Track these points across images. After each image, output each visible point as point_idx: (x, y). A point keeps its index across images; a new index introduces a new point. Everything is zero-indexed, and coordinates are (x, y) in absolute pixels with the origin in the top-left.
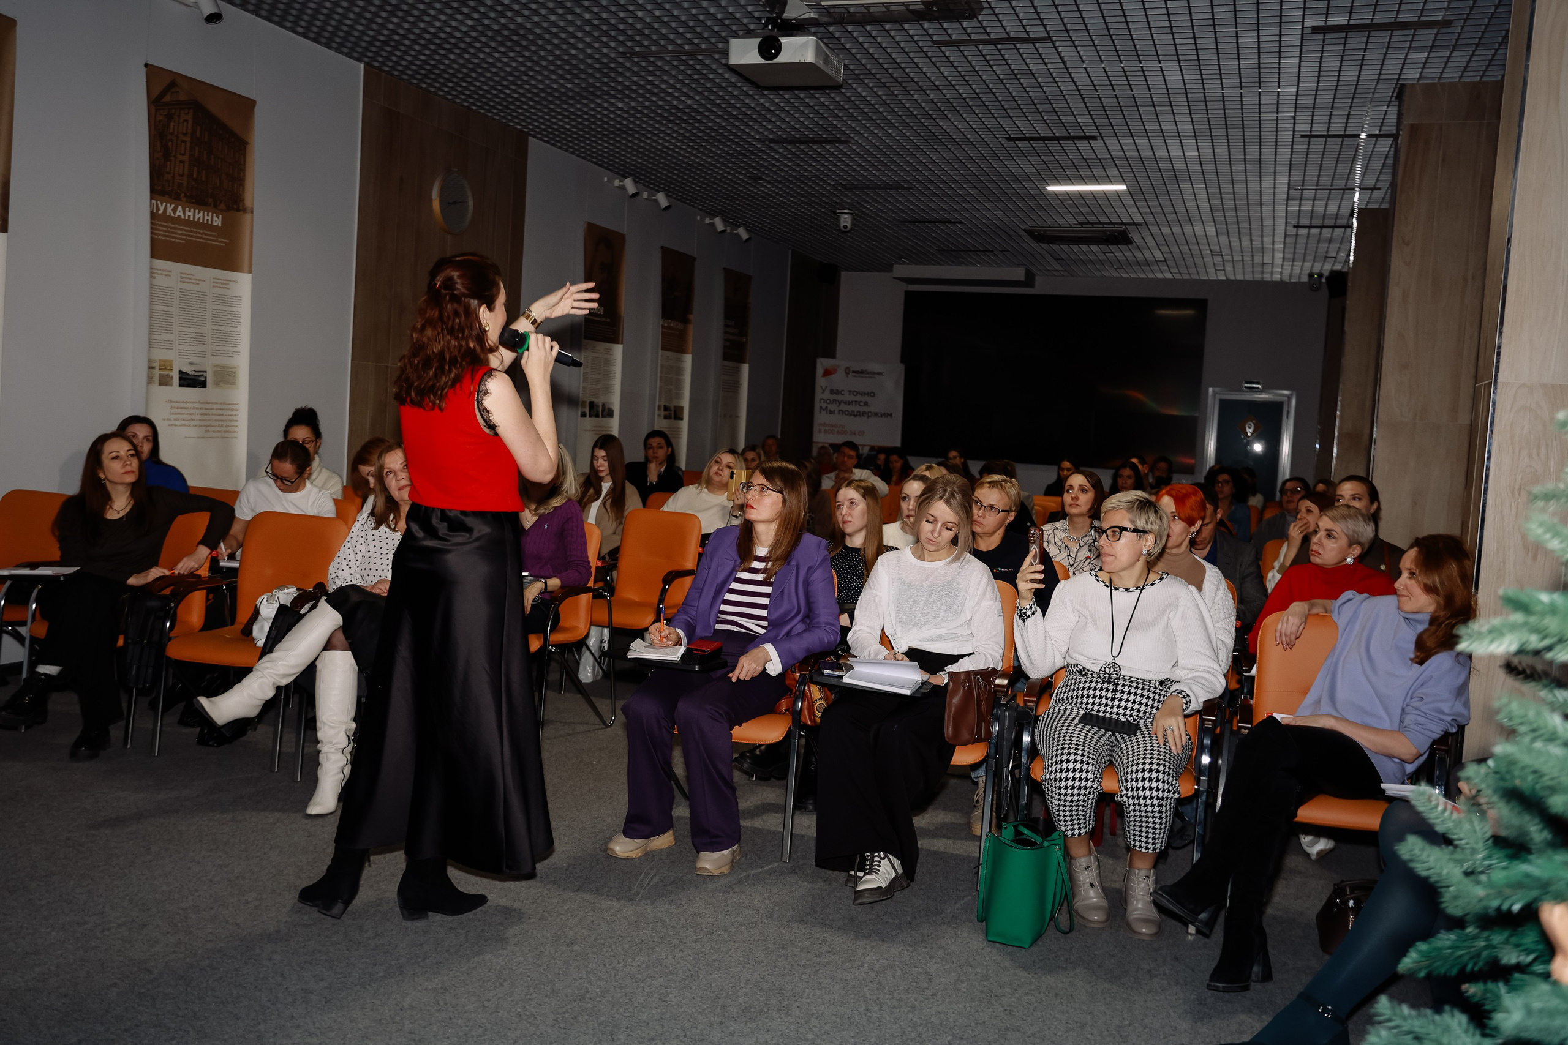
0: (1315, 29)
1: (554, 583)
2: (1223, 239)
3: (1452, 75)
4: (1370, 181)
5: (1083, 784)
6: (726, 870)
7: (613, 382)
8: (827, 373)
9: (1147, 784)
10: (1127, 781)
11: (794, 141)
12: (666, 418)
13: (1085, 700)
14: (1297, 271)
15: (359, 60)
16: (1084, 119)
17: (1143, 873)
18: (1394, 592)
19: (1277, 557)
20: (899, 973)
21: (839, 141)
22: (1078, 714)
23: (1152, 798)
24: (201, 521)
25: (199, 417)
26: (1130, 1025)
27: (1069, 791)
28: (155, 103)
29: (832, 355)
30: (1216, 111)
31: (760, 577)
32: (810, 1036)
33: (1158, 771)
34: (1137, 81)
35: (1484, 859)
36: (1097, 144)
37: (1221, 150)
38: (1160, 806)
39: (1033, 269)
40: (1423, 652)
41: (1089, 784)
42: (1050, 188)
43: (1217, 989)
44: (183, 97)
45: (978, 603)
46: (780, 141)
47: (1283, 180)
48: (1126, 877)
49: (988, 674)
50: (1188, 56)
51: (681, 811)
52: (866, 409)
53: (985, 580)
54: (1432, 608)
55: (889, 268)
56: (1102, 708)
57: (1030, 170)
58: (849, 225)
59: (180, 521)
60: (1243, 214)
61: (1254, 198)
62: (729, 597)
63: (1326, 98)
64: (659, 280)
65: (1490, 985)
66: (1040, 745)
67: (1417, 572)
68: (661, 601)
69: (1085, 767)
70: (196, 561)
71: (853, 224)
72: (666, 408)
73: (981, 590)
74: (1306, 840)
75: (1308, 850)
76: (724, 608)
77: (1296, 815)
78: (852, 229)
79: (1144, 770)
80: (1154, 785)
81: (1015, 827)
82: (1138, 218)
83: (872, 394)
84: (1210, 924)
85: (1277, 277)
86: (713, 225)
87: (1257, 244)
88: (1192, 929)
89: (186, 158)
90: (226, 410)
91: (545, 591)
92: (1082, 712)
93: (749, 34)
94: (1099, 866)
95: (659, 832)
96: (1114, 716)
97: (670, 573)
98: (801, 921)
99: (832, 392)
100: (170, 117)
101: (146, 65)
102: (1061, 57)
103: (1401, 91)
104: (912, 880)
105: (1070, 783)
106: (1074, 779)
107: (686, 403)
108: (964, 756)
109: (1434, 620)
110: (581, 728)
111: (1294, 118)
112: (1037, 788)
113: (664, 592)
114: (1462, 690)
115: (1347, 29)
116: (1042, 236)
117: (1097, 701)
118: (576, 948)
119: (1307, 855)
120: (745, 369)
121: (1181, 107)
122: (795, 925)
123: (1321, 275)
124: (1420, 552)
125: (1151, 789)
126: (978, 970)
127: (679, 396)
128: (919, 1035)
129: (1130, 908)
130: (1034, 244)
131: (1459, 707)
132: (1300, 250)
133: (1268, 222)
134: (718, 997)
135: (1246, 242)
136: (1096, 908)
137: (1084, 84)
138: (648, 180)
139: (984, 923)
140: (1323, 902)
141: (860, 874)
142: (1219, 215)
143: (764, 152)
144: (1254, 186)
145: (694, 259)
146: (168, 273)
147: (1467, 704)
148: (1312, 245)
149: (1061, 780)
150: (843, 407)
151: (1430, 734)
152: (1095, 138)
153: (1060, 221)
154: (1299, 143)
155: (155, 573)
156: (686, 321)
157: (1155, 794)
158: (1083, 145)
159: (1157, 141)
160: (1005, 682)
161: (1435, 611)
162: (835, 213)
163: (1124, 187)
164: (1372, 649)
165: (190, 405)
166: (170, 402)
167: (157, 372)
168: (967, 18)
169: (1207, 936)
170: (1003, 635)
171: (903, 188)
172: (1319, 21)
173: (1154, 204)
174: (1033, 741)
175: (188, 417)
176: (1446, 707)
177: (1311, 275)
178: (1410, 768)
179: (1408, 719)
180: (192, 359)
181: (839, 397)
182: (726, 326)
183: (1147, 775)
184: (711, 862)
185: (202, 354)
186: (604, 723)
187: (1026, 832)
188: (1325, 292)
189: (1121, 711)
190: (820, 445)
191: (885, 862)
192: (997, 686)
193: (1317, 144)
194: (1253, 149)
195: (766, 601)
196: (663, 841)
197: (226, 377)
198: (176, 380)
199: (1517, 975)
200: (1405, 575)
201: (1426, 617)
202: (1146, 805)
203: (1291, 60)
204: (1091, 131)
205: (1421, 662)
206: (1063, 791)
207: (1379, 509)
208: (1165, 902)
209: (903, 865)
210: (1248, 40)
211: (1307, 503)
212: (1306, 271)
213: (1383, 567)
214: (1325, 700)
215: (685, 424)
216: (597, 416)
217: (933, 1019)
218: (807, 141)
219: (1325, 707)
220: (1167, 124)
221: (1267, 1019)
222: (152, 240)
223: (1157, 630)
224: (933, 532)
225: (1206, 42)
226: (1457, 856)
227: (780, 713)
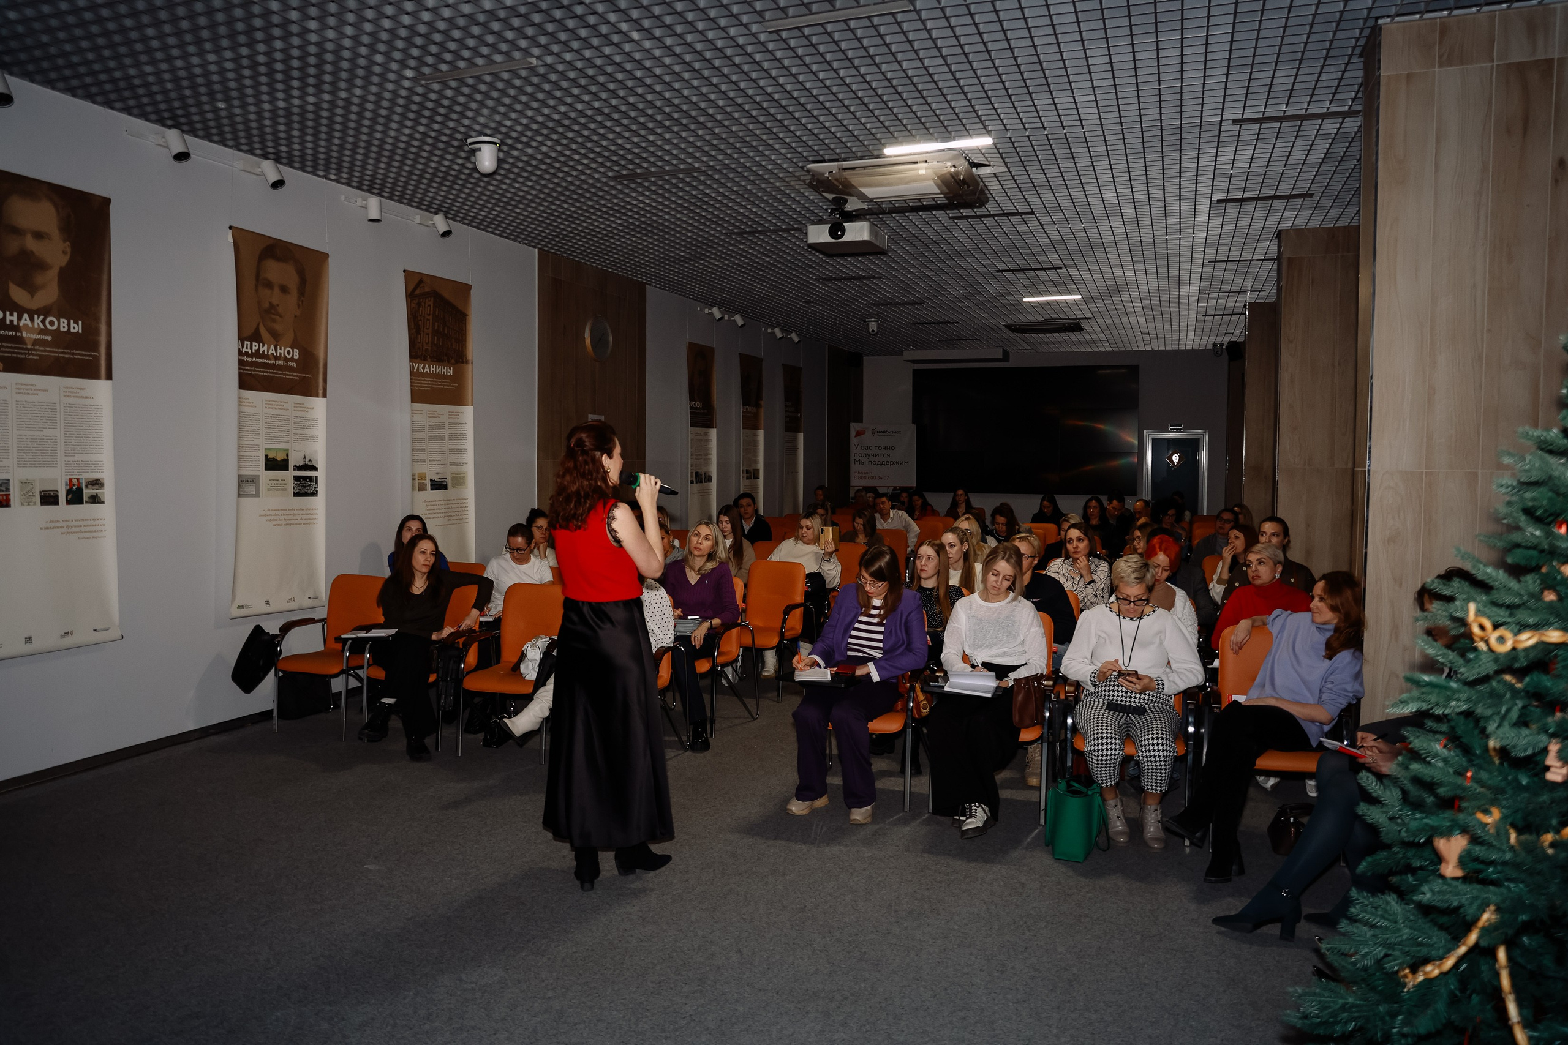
0: (1219, 201)
1: (717, 621)
2: (1151, 325)
3: (1314, 223)
4: (1258, 286)
5: (1113, 752)
6: (869, 820)
7: (710, 456)
8: (859, 434)
9: (1156, 747)
10: (1141, 746)
11: (840, 279)
12: (747, 478)
13: (1107, 693)
14: (1204, 342)
15: (534, 247)
16: (1054, 257)
17: (1153, 807)
18: (1309, 610)
19: (1215, 571)
20: (1002, 883)
21: (874, 277)
22: (1104, 704)
23: (1159, 756)
24: (472, 591)
25: (443, 511)
26: (1158, 908)
27: (1104, 758)
28: (411, 296)
29: (859, 419)
30: (1148, 249)
31: (876, 620)
32: (956, 927)
33: (1162, 739)
34: (1094, 235)
35: (1399, 811)
36: (1062, 272)
37: (1152, 272)
38: (1165, 761)
39: (1008, 349)
40: (1331, 651)
41: (1117, 752)
42: (1025, 299)
43: (1211, 882)
44: (427, 290)
45: (1029, 630)
46: (830, 279)
47: (1195, 288)
48: (1142, 810)
49: (1038, 678)
50: (1131, 219)
51: (835, 780)
52: (889, 459)
53: (1032, 614)
54: (1335, 621)
55: (901, 353)
56: (1119, 698)
57: (1012, 289)
58: (875, 330)
59: (457, 593)
60: (1166, 309)
61: (1174, 300)
62: (853, 633)
63: (1226, 239)
64: (739, 378)
65: (1404, 877)
66: (1081, 726)
67: (1326, 597)
68: (783, 627)
69: (1114, 741)
70: (472, 619)
71: (878, 327)
72: (748, 472)
73: (1030, 621)
74: (1261, 779)
75: (1265, 786)
76: (850, 640)
77: (1255, 765)
78: (878, 331)
79: (1153, 738)
80: (1161, 748)
81: (1068, 783)
82: (1088, 314)
83: (893, 448)
84: (1203, 839)
85: (1189, 347)
86: (773, 333)
87: (1175, 327)
88: (1187, 843)
89: (430, 331)
90: (461, 502)
91: (711, 628)
92: (1106, 702)
93: (821, 221)
94: (1122, 806)
95: (820, 796)
96: (1128, 703)
97: (788, 607)
98: (929, 852)
99: (863, 448)
100: (419, 304)
101: (404, 271)
102: (1040, 223)
103: (1279, 234)
104: (997, 820)
105: (1105, 753)
106: (1107, 750)
107: (761, 466)
108: (1026, 736)
109: (1337, 630)
110: (737, 721)
111: (1204, 251)
112: (1080, 755)
113: (784, 621)
114: (1358, 676)
115: (1242, 200)
116: (1015, 328)
117: (1116, 694)
118: (788, 877)
119: (1265, 789)
120: (801, 436)
121: (1124, 247)
122: (925, 855)
123: (1222, 345)
124: (1326, 584)
125: (1159, 751)
126: (1053, 878)
127: (756, 462)
128: (1025, 923)
129: (1146, 831)
130: (1010, 334)
131: (1357, 687)
132: (1207, 330)
133: (1184, 313)
134: (890, 906)
135: (1167, 326)
136: (1121, 833)
137: (1055, 236)
138: (728, 307)
139: (1050, 847)
140: (1271, 820)
141: (964, 818)
142: (1148, 311)
143: (818, 287)
144: (1174, 292)
145: (762, 360)
146: (420, 412)
147: (1362, 684)
148: (1216, 326)
149: (1098, 750)
150: (872, 459)
151: (1339, 705)
152: (1061, 268)
153: (1031, 318)
154: (1207, 266)
155: (447, 631)
156: (758, 406)
157: (1161, 753)
158: (1051, 273)
159: (1105, 267)
160: (1051, 683)
161: (1338, 623)
162: (865, 321)
163: (1080, 297)
164: (1296, 650)
165: (438, 503)
166: (426, 502)
167: (417, 482)
168: (978, 207)
169: (1201, 847)
170: (1046, 650)
171: (917, 303)
172: (1223, 196)
173: (1101, 306)
174: (1074, 723)
175: (437, 511)
176: (1349, 687)
177: (1215, 345)
178: (1326, 728)
179: (1325, 696)
180: (439, 470)
181: (869, 452)
182: (786, 406)
183: (1155, 741)
184: (859, 815)
185: (444, 466)
186: (752, 717)
187: (1076, 785)
188: (1225, 356)
189: (1133, 700)
190: (857, 488)
191: (980, 809)
192: (1045, 686)
193: (1220, 267)
194: (1174, 270)
195: (881, 637)
196: (821, 802)
197: (459, 480)
198: (429, 487)
199: (1419, 872)
200: (1317, 599)
201: (1332, 627)
202: (1155, 762)
203: (1203, 218)
204: (1060, 264)
205: (1330, 658)
206: (1100, 758)
207: (1289, 541)
208: (1174, 828)
209: (990, 811)
210: (1172, 208)
211: (1236, 532)
212: (1211, 343)
213: (1292, 580)
214: (1268, 685)
215: (761, 481)
216: (701, 482)
217: (1032, 912)
218: (850, 279)
219: (1268, 689)
220: (1113, 257)
221: (1247, 901)
222: (412, 390)
223: (1153, 647)
224: (996, 582)
225: (1143, 210)
226: (1384, 809)
227: (898, 711)
